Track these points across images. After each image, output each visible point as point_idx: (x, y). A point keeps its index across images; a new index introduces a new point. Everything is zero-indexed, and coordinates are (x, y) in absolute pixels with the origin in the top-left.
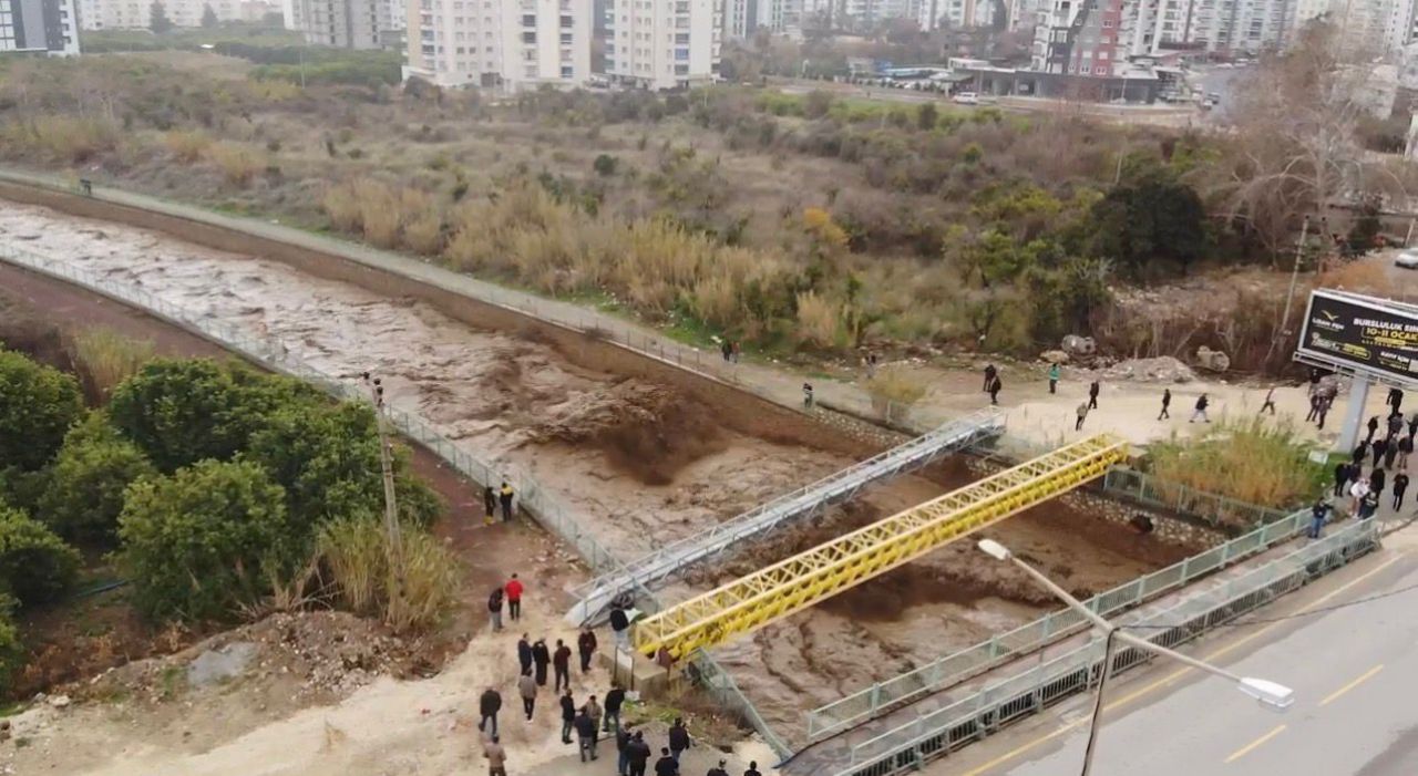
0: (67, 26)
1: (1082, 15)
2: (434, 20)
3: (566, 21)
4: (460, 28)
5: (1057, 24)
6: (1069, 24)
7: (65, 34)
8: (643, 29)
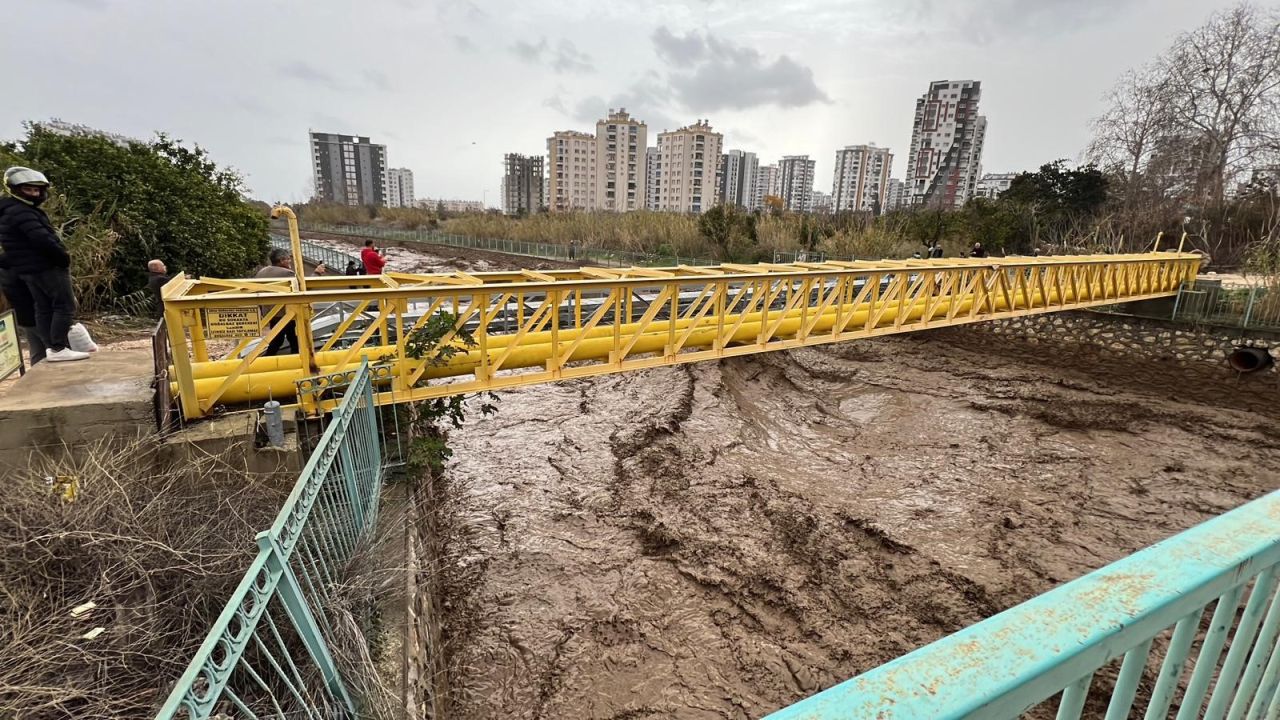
0: (385, 189)
1: (933, 187)
2: (564, 176)
3: (631, 186)
4: (577, 180)
5: (917, 193)
6: (924, 192)
7: (383, 192)
8: (675, 195)
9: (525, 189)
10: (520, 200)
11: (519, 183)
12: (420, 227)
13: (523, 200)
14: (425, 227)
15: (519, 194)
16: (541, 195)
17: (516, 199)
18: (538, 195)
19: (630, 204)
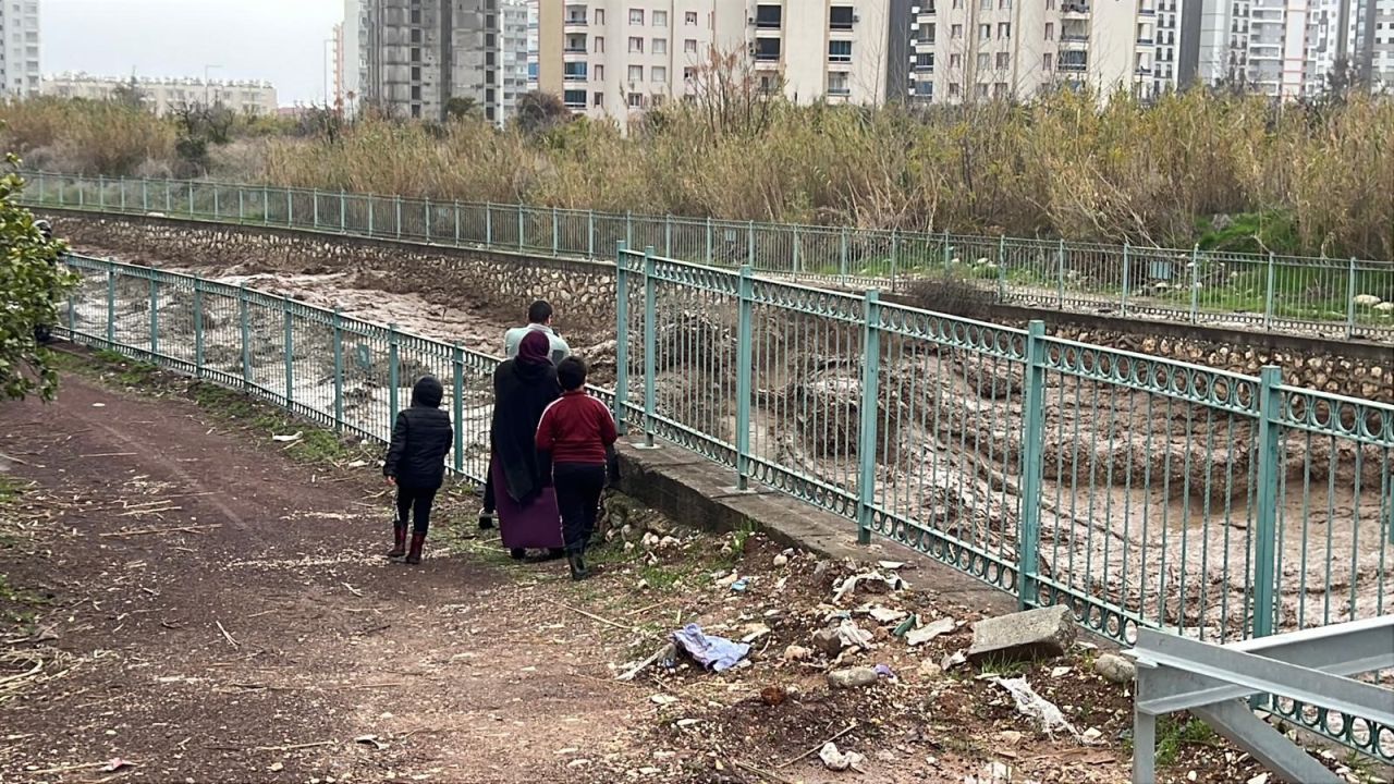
3: (841, 20)
9: (437, 36)
10: (416, 73)
11: (415, 16)
12: (150, 165)
13: (425, 74)
14: (164, 167)
15: (416, 54)
16: (490, 59)
17: (406, 71)
18: (481, 57)
19: (836, 80)
